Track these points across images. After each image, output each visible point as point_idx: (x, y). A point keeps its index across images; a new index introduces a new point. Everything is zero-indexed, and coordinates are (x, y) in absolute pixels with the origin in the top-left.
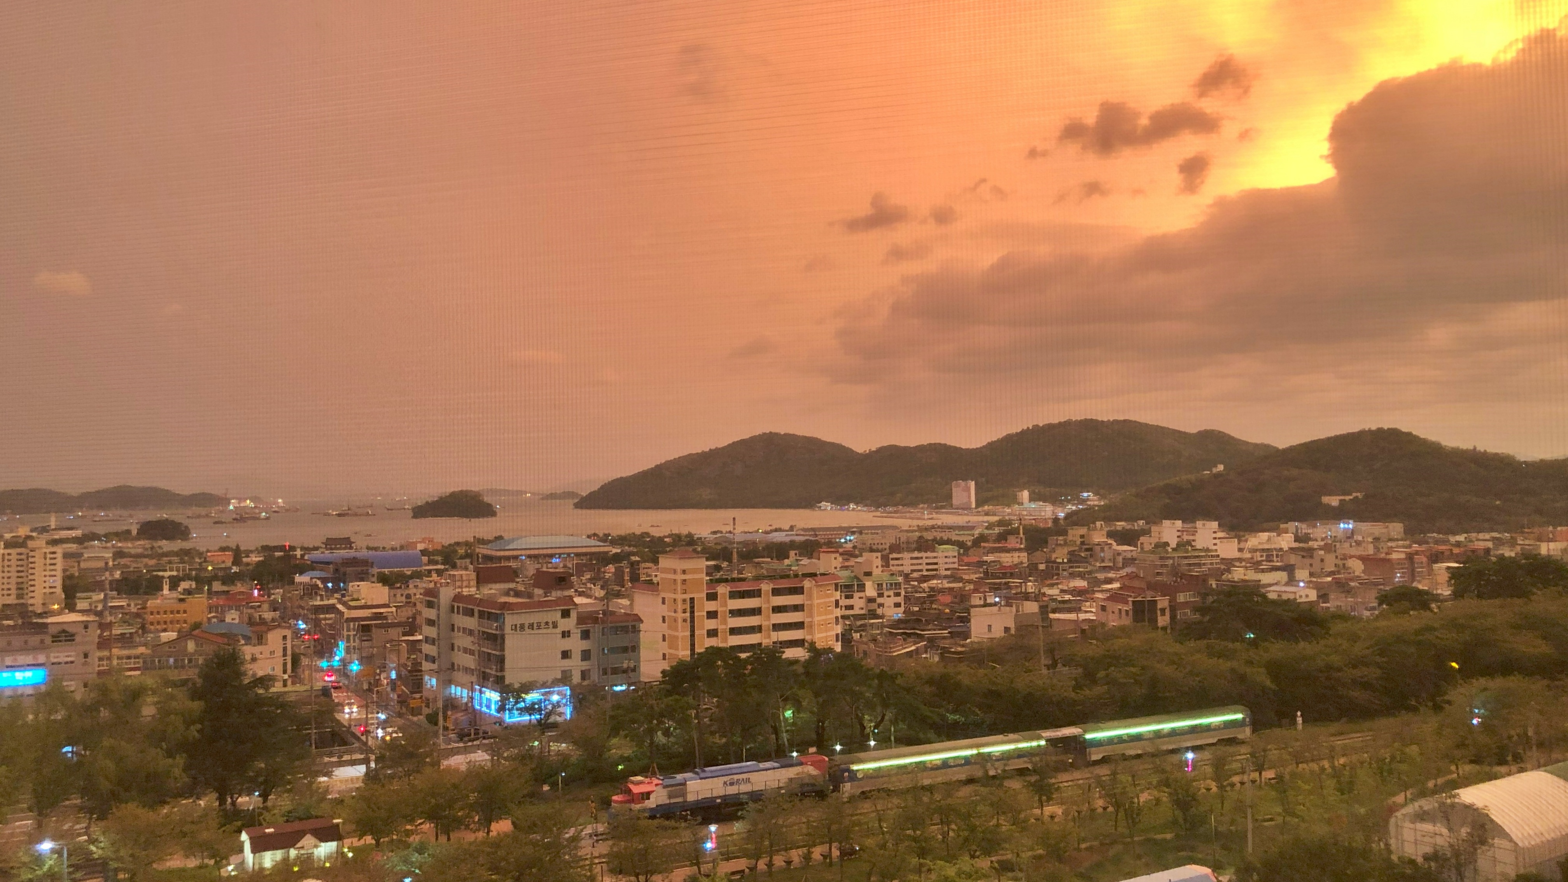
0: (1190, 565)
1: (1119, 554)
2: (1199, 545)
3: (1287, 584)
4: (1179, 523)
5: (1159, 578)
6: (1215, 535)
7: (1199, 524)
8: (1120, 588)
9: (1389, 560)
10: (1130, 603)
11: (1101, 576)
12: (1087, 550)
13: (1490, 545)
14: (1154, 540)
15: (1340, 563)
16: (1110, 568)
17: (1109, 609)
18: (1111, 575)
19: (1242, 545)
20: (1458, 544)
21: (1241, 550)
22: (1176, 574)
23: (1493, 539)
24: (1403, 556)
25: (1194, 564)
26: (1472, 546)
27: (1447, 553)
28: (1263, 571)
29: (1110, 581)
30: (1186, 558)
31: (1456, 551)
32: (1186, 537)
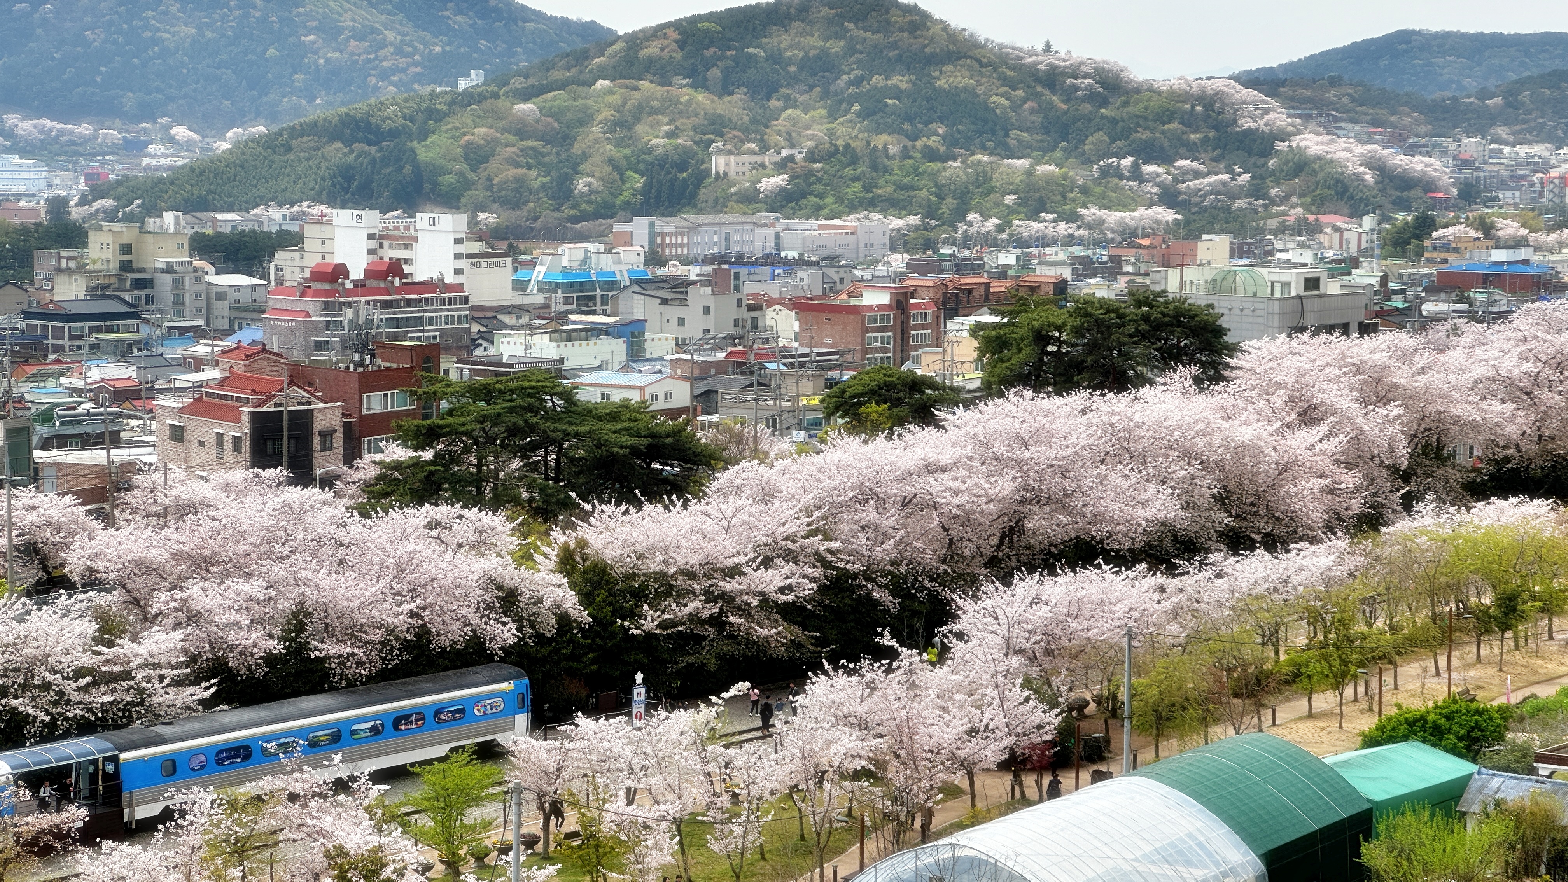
0: (397, 323)
1: (221, 296)
2: (420, 272)
3: (625, 368)
4: (372, 219)
5: (321, 356)
6: (461, 249)
7: (422, 219)
8: (222, 382)
9: (856, 310)
10: (246, 419)
11: (174, 351)
12: (139, 284)
13: (1067, 273)
14: (311, 261)
15: (748, 316)
16: (198, 333)
17: (193, 435)
18: (202, 349)
19: (522, 275)
20: (1002, 273)
21: (520, 286)
22: (362, 347)
23: (1074, 261)
24: (884, 299)
25: (407, 321)
26: (1030, 279)
27: (978, 293)
28: (570, 337)
29: (197, 364)
30: (387, 304)
31: (998, 287)
32: (390, 253)
